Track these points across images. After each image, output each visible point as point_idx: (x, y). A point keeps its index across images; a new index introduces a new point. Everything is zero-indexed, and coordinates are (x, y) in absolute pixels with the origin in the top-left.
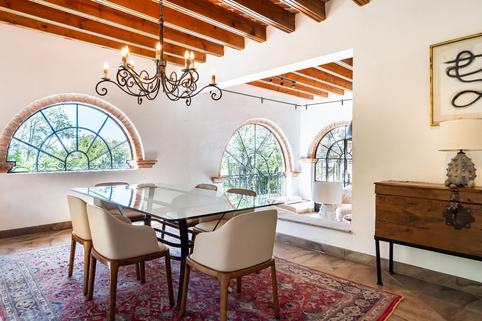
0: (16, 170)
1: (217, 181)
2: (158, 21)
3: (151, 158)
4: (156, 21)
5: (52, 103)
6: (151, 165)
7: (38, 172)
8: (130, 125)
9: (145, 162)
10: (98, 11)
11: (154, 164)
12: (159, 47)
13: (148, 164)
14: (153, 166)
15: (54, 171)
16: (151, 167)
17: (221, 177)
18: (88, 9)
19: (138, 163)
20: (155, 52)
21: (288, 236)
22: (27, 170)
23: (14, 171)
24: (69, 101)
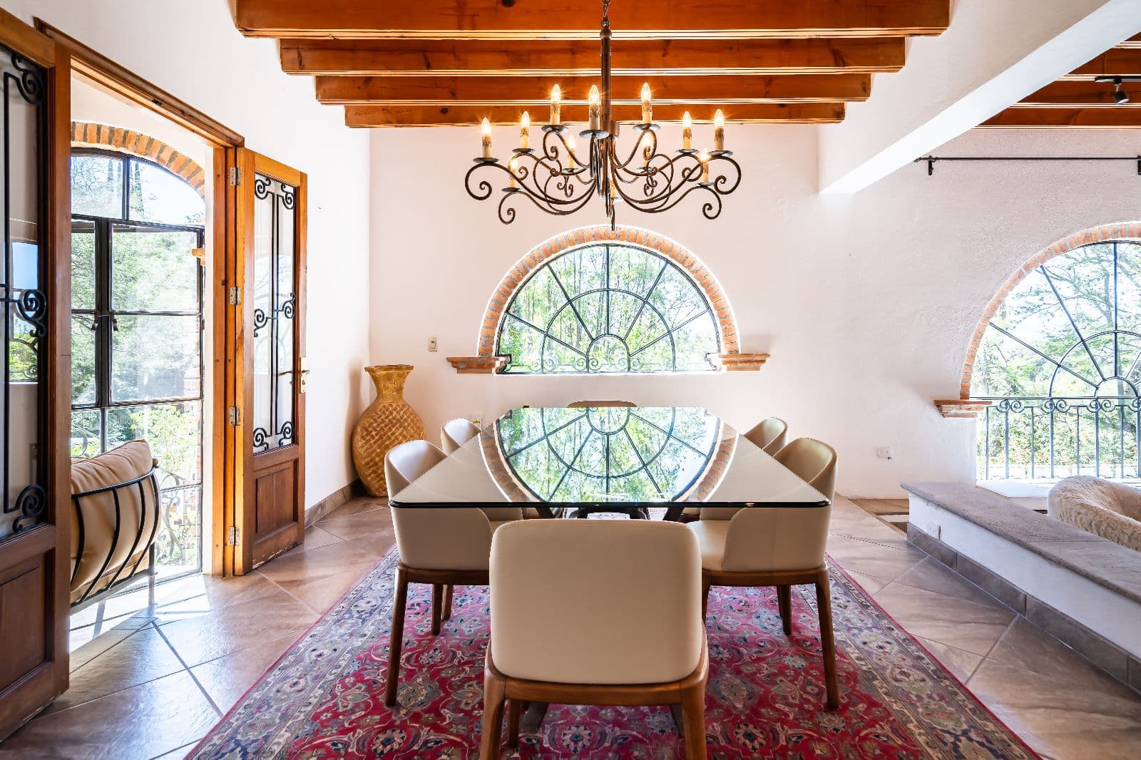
0: (513, 370)
1: (953, 411)
2: (598, 35)
3: (756, 348)
4: (594, 35)
5: (560, 247)
6: (756, 364)
7: (544, 373)
8: (708, 277)
9: (741, 359)
10: (568, 56)
11: (763, 361)
12: (646, 93)
13: (746, 362)
14: (763, 366)
15: (571, 372)
16: (758, 369)
17: (971, 400)
18: (549, 57)
19: (725, 359)
20: (640, 107)
21: (1070, 623)
22: (528, 370)
23: (510, 372)
24: (589, 240)
